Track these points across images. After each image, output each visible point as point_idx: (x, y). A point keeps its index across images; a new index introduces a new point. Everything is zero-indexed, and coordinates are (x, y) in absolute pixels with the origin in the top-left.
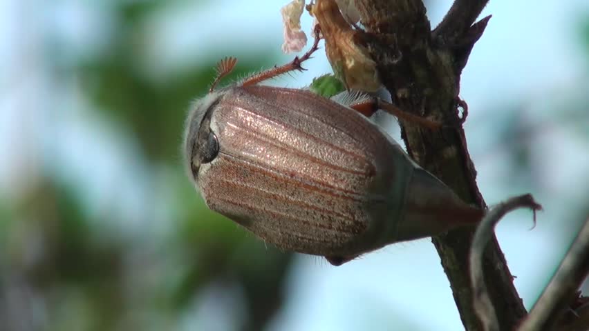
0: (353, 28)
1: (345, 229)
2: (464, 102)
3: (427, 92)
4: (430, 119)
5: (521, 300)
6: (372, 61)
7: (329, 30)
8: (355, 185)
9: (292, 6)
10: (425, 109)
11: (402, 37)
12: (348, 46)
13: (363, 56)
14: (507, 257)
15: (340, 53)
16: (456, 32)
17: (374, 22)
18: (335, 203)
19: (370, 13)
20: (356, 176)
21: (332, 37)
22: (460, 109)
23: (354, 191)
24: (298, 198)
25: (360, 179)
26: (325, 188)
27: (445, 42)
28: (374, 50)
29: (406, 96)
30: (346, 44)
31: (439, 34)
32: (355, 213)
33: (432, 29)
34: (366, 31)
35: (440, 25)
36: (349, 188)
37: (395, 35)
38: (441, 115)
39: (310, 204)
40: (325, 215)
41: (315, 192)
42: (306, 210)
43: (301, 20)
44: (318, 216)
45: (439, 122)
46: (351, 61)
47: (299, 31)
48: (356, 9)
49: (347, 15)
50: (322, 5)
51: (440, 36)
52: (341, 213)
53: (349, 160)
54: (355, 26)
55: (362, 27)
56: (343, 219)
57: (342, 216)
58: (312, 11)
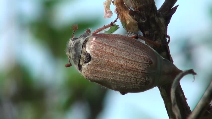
0: (129, 9)
1: (143, 84)
2: (169, 36)
3: (155, 32)
4: (157, 42)
5: (189, 107)
6: (136, 21)
7: (120, 10)
8: (145, 68)
9: (107, 2)
10: (155, 38)
11: (147, 13)
12: (127, 16)
13: (132, 19)
14: (184, 92)
15: (125, 18)
16: (166, 11)
17: (137, 7)
18: (138, 75)
19: (135, 4)
20: (146, 64)
21: (121, 13)
22: (168, 39)
23: (145, 70)
24: (124, 74)
25: (147, 66)
26: (135, 70)
27: (162, 14)
28: (136, 17)
29: (148, 34)
30: (127, 15)
31: (159, 12)
32: (146, 77)
33: (157, 10)
34: (134, 10)
35: (160, 8)
36: (144, 69)
37: (144, 12)
38: (160, 41)
39: (129, 76)
40: (135, 79)
41: (131, 71)
42: (127, 78)
43: (110, 6)
44: (132, 80)
45: (160, 43)
46: (128, 21)
47: (110, 11)
48: (130, 3)
49: (127, 5)
50: (118, 1)
51: (160, 12)
52: (141, 78)
53: (143, 59)
54: (130, 9)
55: (132, 9)
56: (142, 80)
57: (141, 79)
58: (114, 3)
